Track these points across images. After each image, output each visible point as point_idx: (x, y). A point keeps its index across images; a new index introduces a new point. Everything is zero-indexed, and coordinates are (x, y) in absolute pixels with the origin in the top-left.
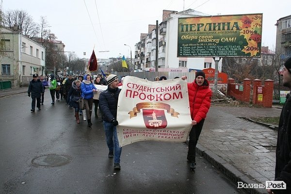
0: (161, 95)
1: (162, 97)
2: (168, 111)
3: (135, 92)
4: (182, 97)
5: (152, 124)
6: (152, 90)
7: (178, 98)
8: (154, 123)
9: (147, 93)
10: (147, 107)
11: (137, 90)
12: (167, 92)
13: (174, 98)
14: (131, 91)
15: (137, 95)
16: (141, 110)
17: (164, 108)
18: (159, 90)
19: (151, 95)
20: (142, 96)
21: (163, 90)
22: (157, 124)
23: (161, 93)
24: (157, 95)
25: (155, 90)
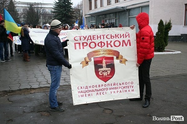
0: (111, 41)
1: (112, 44)
2: (117, 58)
3: (83, 43)
4: (130, 45)
5: (101, 73)
6: (102, 37)
7: (126, 45)
8: (103, 72)
9: (97, 41)
10: (98, 55)
11: (86, 41)
12: (117, 39)
13: (123, 46)
14: (79, 44)
15: (87, 45)
16: (92, 59)
17: (114, 55)
18: (109, 37)
19: (101, 42)
20: (93, 45)
21: (112, 37)
22: (106, 73)
23: (111, 40)
24: (107, 42)
25: (105, 37)
